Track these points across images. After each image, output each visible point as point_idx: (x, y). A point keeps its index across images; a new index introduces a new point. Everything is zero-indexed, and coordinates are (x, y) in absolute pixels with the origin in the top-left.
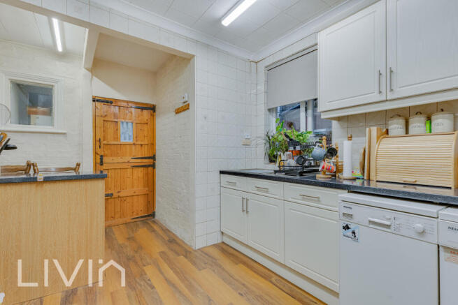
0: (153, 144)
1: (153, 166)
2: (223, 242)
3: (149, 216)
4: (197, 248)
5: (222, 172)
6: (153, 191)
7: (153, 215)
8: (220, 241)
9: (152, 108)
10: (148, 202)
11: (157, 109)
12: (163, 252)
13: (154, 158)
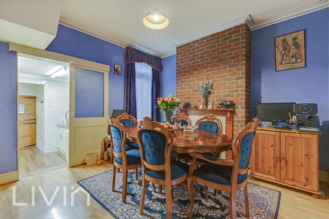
0: (35, 114)
1: (35, 123)
2: (59, 151)
3: (33, 145)
4: (45, 153)
5: (58, 126)
6: (35, 134)
7: (35, 145)
8: (57, 151)
9: (34, 98)
10: (32, 139)
11: (37, 98)
12: (31, 155)
13: (35, 119)
